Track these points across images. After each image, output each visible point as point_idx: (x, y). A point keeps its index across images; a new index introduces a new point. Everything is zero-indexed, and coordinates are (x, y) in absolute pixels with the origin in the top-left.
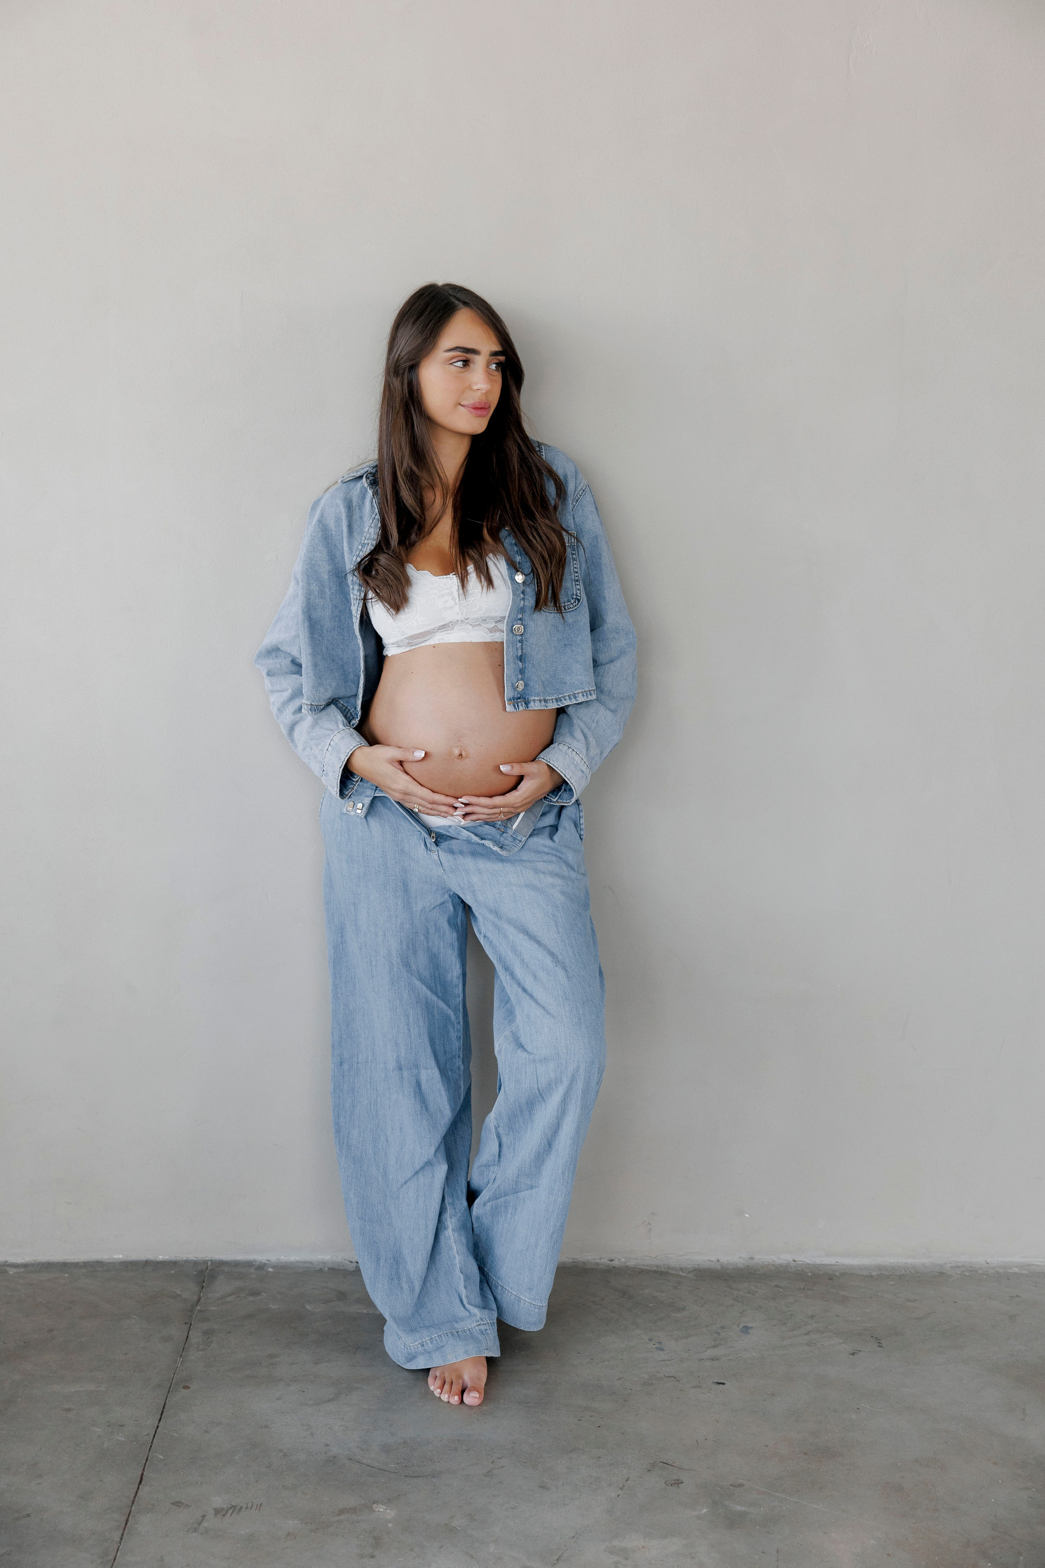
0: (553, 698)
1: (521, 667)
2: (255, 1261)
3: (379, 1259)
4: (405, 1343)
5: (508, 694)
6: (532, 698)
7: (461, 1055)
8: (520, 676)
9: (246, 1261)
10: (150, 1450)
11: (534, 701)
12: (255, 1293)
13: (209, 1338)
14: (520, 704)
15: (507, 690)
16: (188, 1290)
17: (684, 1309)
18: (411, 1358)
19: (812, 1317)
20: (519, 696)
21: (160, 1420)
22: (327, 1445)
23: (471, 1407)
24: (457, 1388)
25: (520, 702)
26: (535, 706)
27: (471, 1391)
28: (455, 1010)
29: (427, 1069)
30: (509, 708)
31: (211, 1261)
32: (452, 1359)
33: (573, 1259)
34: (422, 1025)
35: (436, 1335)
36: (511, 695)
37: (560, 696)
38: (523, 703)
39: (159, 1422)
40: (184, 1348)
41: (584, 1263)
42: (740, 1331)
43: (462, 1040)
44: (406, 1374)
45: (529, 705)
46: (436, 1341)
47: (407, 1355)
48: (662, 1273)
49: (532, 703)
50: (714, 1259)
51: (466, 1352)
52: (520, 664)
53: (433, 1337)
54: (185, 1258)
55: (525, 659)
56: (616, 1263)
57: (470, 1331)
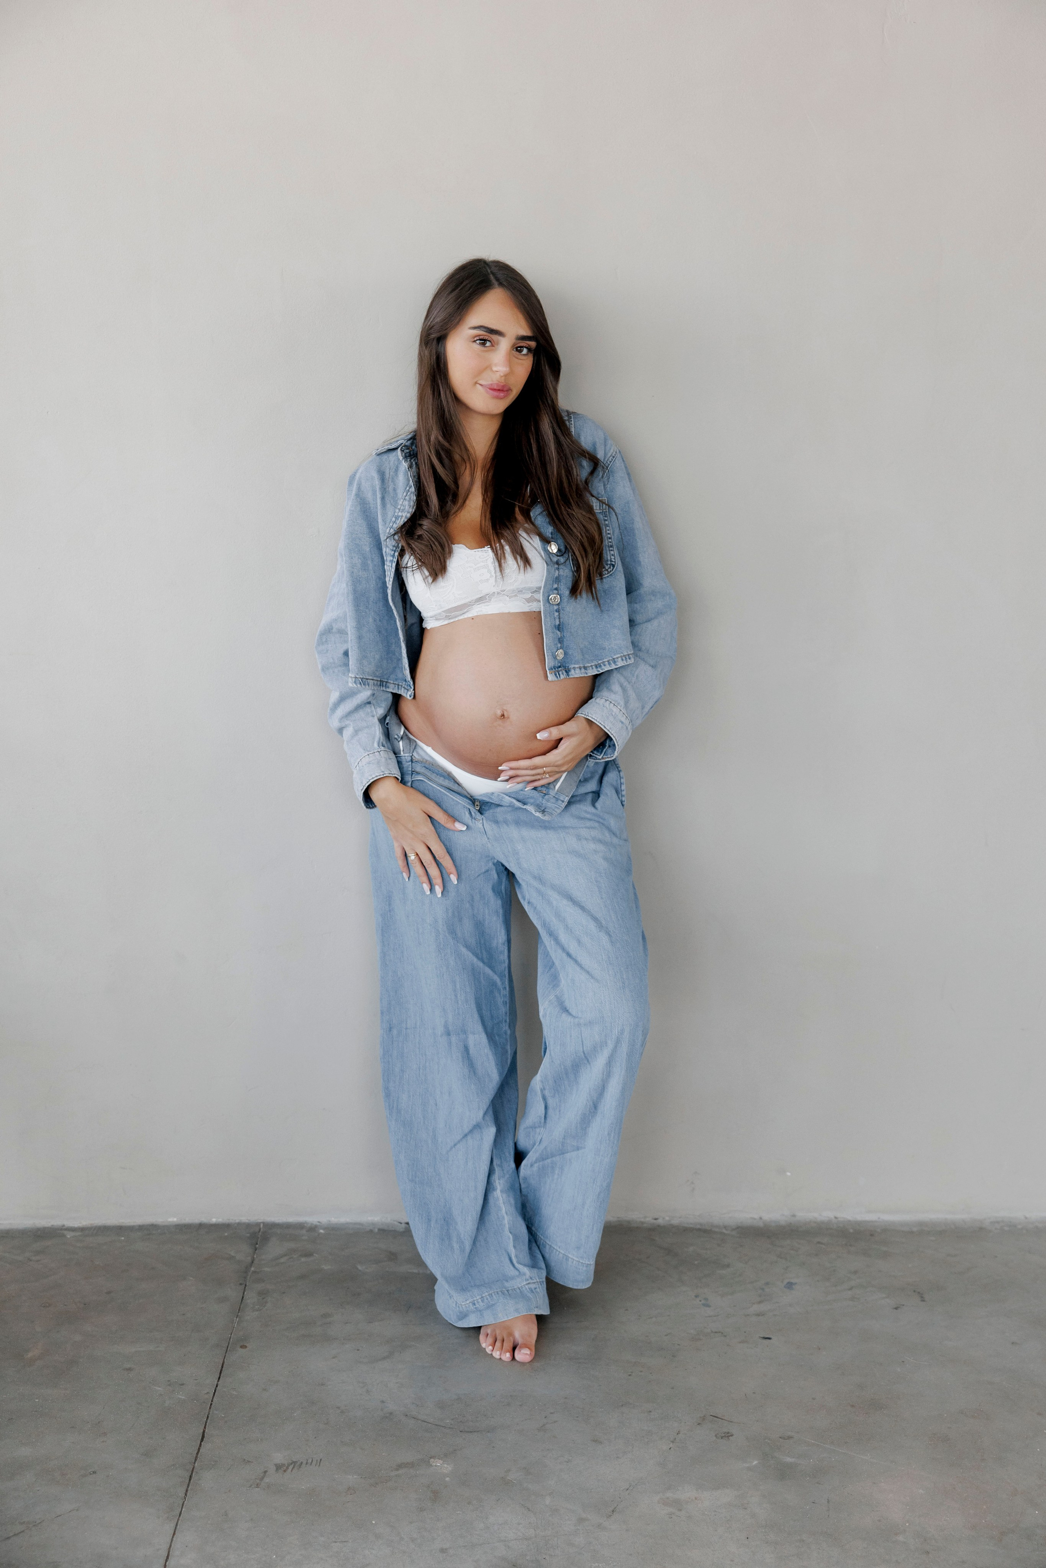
0: (593, 664)
1: (560, 636)
2: (306, 1223)
3: (429, 1220)
4: (456, 1302)
5: (549, 663)
6: (572, 666)
7: (508, 1020)
8: (559, 645)
9: (298, 1223)
10: (210, 1408)
11: (574, 668)
12: (309, 1254)
13: (263, 1299)
14: (561, 673)
15: (548, 659)
16: (242, 1252)
17: (728, 1266)
18: (463, 1316)
19: (856, 1272)
20: (559, 665)
21: (219, 1378)
22: (383, 1402)
23: (523, 1364)
24: (508, 1345)
25: (561, 670)
26: (576, 673)
27: (521, 1347)
28: (501, 976)
29: (474, 1034)
30: (551, 677)
31: (263, 1223)
32: (502, 1318)
33: (618, 1218)
34: (468, 991)
35: (487, 1294)
36: (552, 664)
37: (600, 662)
38: (564, 671)
39: (218, 1381)
40: (240, 1308)
41: (629, 1222)
42: (785, 1287)
43: (508, 1005)
44: (458, 1332)
45: (570, 673)
46: (487, 1299)
47: (458, 1314)
48: (705, 1231)
49: (573, 671)
50: (756, 1216)
51: (517, 1310)
52: (559, 633)
53: (484, 1295)
54: (237, 1221)
55: (563, 628)
56: (660, 1221)
57: (520, 1289)
